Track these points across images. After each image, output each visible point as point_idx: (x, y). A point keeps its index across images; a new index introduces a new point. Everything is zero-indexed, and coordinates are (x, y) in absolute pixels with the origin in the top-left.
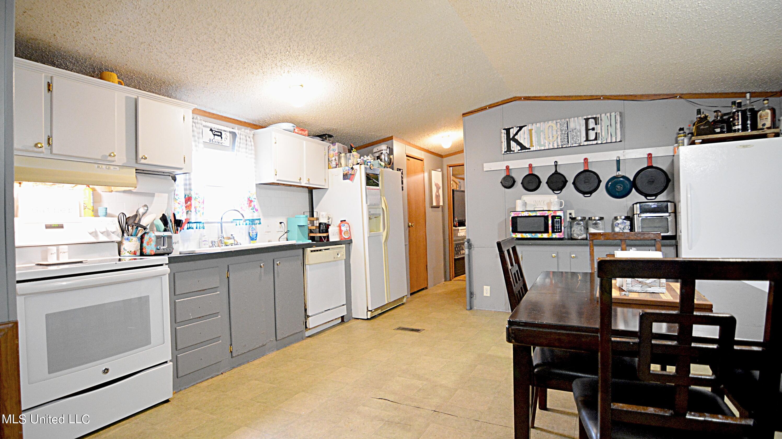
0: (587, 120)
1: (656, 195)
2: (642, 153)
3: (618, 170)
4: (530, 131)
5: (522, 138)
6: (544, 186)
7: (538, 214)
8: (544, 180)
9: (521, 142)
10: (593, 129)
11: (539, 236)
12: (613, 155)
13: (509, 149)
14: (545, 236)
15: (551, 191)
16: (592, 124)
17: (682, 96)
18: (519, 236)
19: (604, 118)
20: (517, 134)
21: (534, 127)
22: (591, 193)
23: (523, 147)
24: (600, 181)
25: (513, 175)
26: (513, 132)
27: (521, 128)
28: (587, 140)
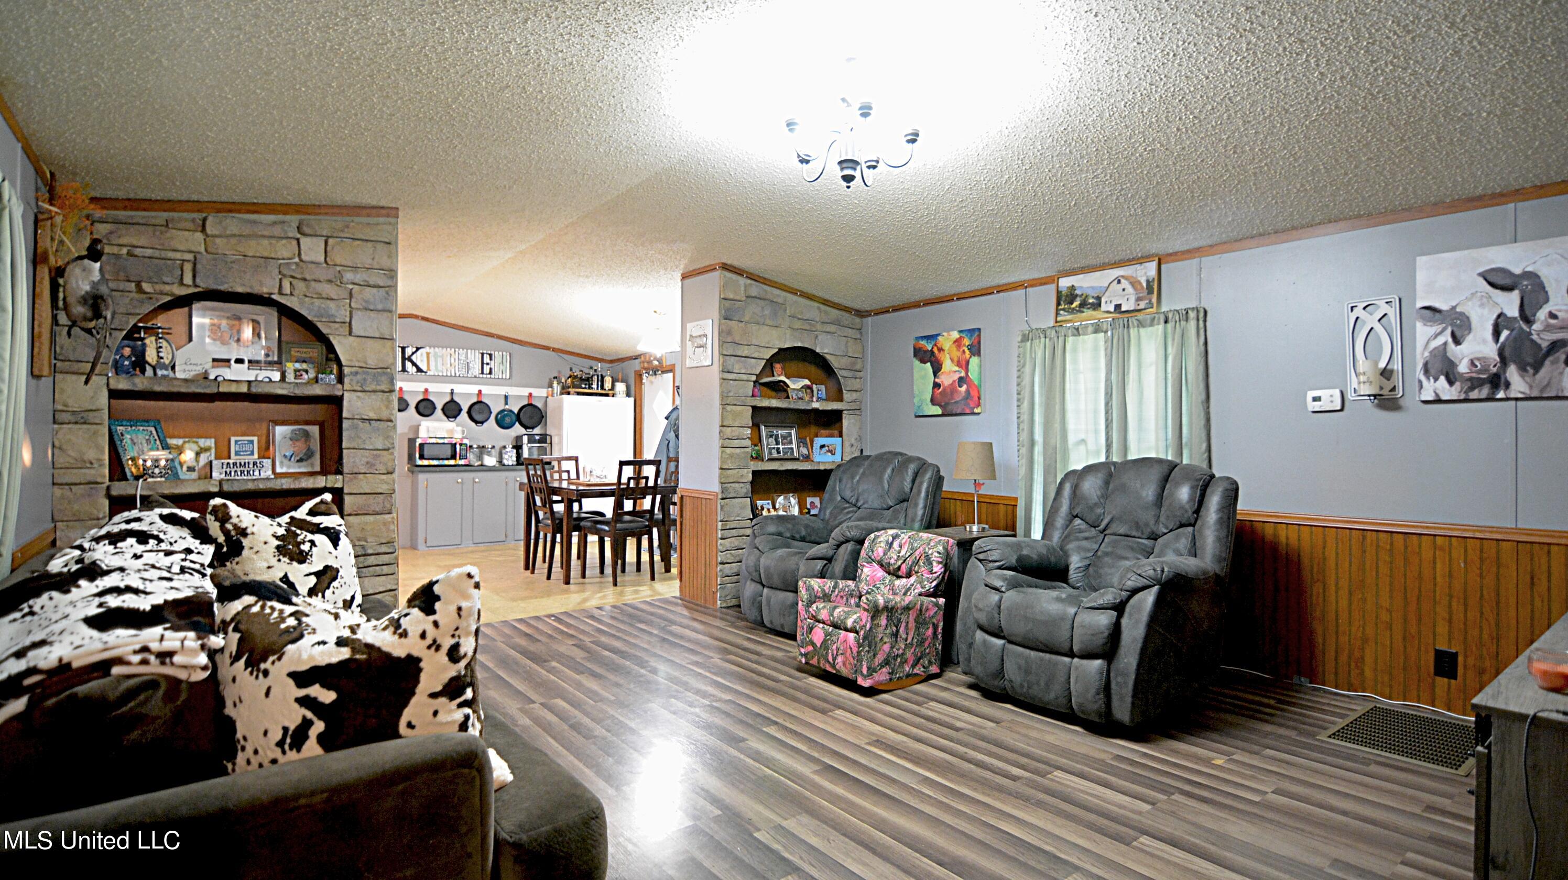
0: (483, 354)
1: (533, 428)
2: (525, 392)
3: (506, 403)
4: (428, 354)
5: (419, 358)
6: (439, 412)
7: (446, 441)
8: (439, 406)
9: (419, 363)
10: (488, 364)
11: (446, 462)
12: (502, 390)
13: (404, 370)
14: (452, 462)
15: (445, 418)
16: (487, 359)
17: (554, 350)
18: (426, 462)
19: (497, 355)
20: (413, 353)
21: (431, 350)
22: (482, 423)
23: (419, 370)
24: (491, 413)
25: (406, 397)
26: (409, 351)
27: (418, 349)
28: (482, 373)
